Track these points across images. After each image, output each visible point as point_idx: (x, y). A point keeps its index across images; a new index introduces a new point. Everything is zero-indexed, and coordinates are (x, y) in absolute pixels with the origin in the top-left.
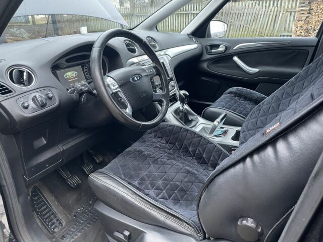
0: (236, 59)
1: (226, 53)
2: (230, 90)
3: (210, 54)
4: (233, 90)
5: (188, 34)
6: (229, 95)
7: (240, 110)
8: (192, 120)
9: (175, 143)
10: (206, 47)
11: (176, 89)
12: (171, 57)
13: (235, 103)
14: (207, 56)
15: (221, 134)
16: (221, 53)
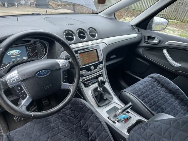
0: (165, 51)
1: (158, 45)
2: (153, 75)
3: (146, 42)
5: (132, 25)
6: (151, 79)
7: (152, 96)
8: (106, 99)
9: (81, 120)
11: (104, 70)
12: (107, 45)
13: (152, 88)
14: (143, 44)
15: (123, 120)
16: (155, 44)
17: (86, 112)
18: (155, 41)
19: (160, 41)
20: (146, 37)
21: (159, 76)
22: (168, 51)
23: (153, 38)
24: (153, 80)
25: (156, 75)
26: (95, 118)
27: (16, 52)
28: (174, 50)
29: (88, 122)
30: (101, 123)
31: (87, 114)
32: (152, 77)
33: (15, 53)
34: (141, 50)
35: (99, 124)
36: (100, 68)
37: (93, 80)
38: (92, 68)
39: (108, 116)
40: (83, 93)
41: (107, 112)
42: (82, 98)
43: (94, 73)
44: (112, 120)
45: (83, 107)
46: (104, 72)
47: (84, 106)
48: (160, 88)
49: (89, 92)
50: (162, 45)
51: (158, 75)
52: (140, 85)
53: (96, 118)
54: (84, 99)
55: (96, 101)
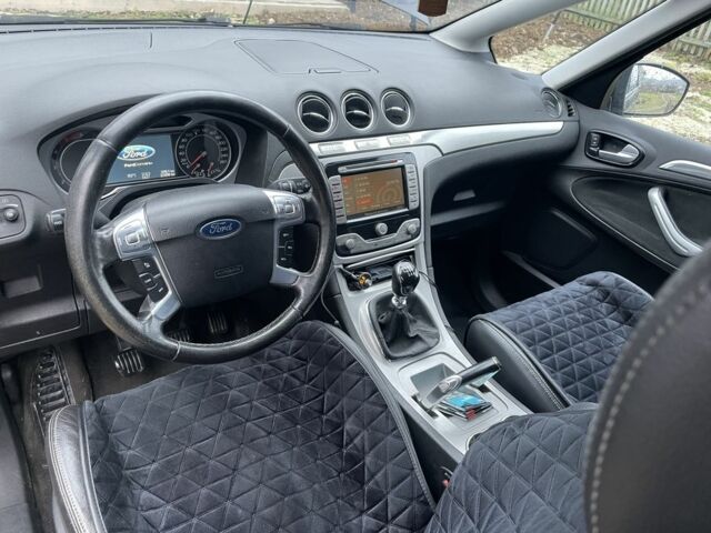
0: (655, 195)
1: (636, 170)
2: (598, 276)
3: (593, 156)
4: (603, 282)
5: (547, 89)
6: (588, 288)
7: (582, 349)
8: (417, 338)
9: (325, 390)
10: (589, 134)
12: (444, 152)
13: (585, 322)
14: (581, 161)
15: (460, 411)
16: (624, 165)
17: (343, 370)
18: (627, 155)
19: (642, 157)
20: (595, 138)
21: (618, 283)
22: (666, 197)
23: (620, 144)
24: (596, 293)
25: (607, 278)
26: (368, 390)
27: (141, 151)
28: (691, 194)
29: (345, 400)
30: (386, 406)
31: (344, 373)
32: (594, 284)
33: (138, 154)
34: (569, 183)
35: (380, 409)
36: (408, 233)
37: (381, 269)
38: (381, 227)
39: (415, 391)
40: (342, 307)
41: (412, 378)
42: (337, 322)
43: (385, 245)
44: (426, 406)
45: (337, 352)
46: (422, 247)
47: (340, 347)
48: (617, 324)
49: (360, 307)
50: (647, 170)
51: (617, 279)
52: (544, 305)
53: (374, 392)
54: (344, 328)
55: (379, 338)
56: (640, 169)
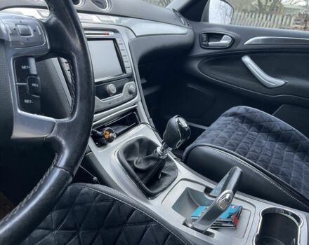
0: (247, 60)
1: (231, 49)
6: (230, 118)
10: (200, 36)
11: (138, 98)
12: (137, 35)
14: (200, 51)
15: (227, 222)
16: (224, 48)
18: (225, 41)
19: (234, 40)
20: (205, 36)
21: (247, 110)
23: (219, 36)
24: (237, 119)
25: (241, 109)
28: (264, 55)
32: (234, 115)
34: (195, 65)
36: (130, 92)
38: (111, 87)
40: (94, 162)
42: (95, 178)
43: (116, 103)
46: (140, 103)
48: (256, 133)
49: (109, 159)
50: (239, 47)
51: (245, 108)
56: (234, 48)
